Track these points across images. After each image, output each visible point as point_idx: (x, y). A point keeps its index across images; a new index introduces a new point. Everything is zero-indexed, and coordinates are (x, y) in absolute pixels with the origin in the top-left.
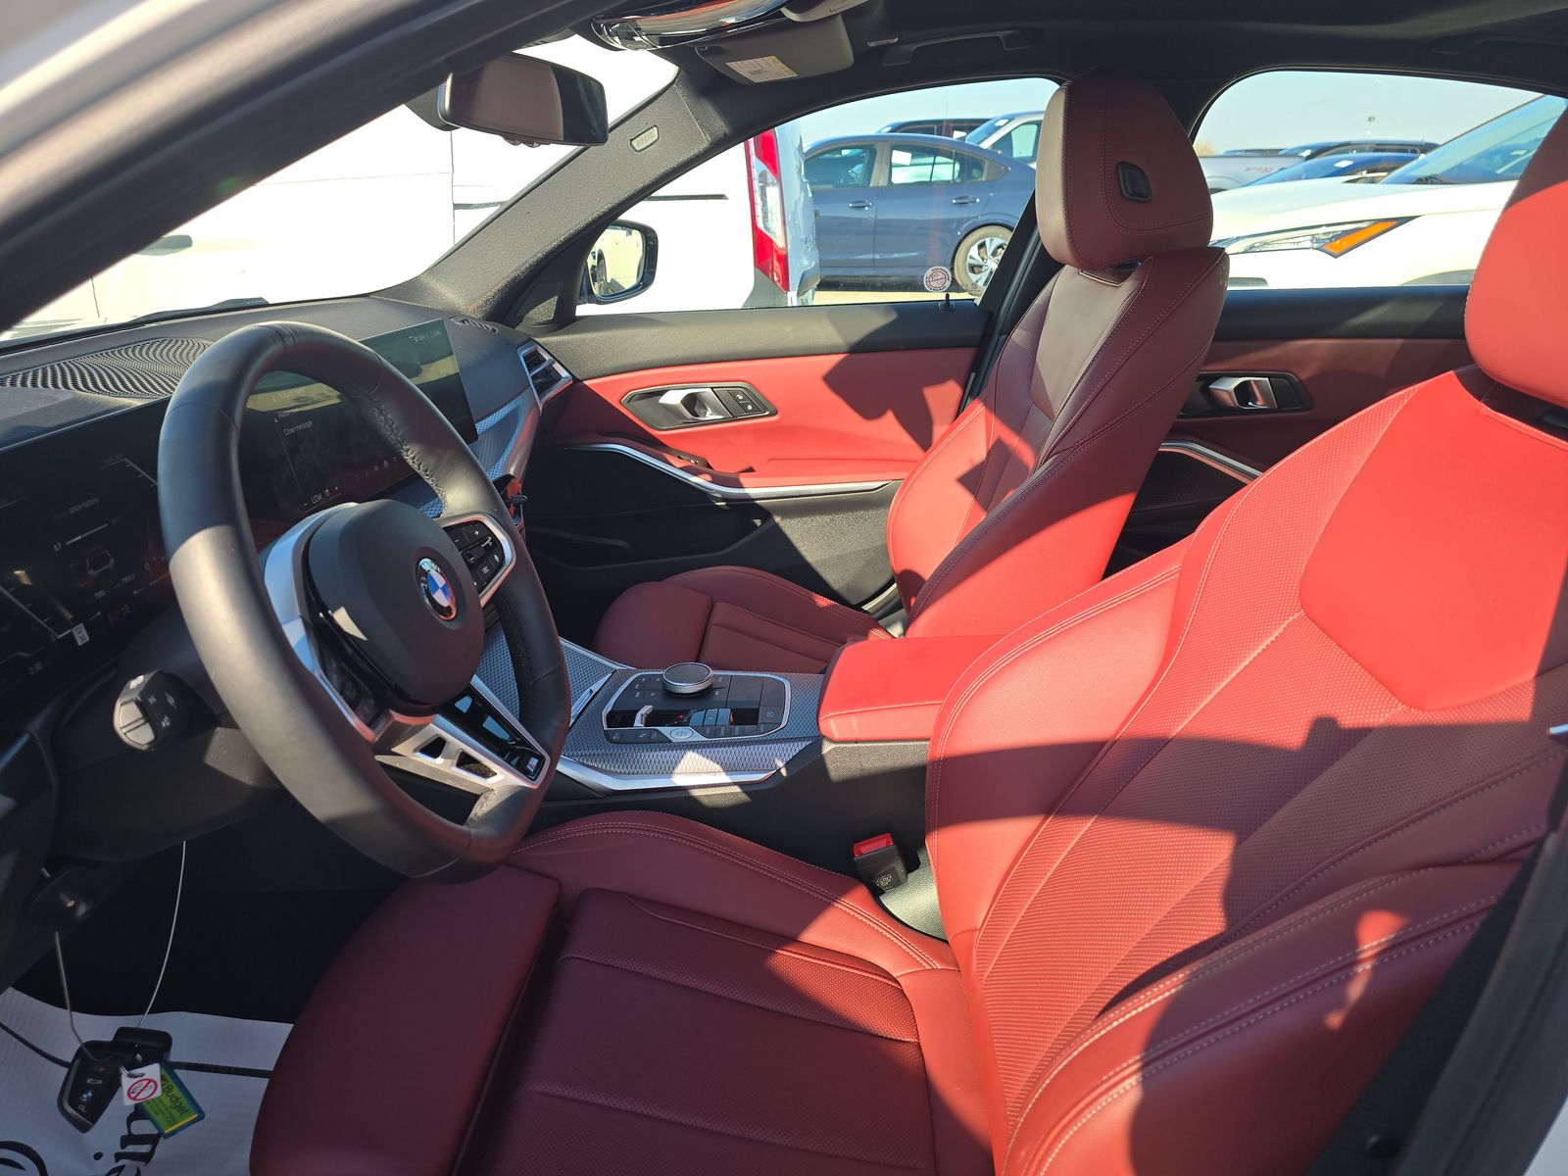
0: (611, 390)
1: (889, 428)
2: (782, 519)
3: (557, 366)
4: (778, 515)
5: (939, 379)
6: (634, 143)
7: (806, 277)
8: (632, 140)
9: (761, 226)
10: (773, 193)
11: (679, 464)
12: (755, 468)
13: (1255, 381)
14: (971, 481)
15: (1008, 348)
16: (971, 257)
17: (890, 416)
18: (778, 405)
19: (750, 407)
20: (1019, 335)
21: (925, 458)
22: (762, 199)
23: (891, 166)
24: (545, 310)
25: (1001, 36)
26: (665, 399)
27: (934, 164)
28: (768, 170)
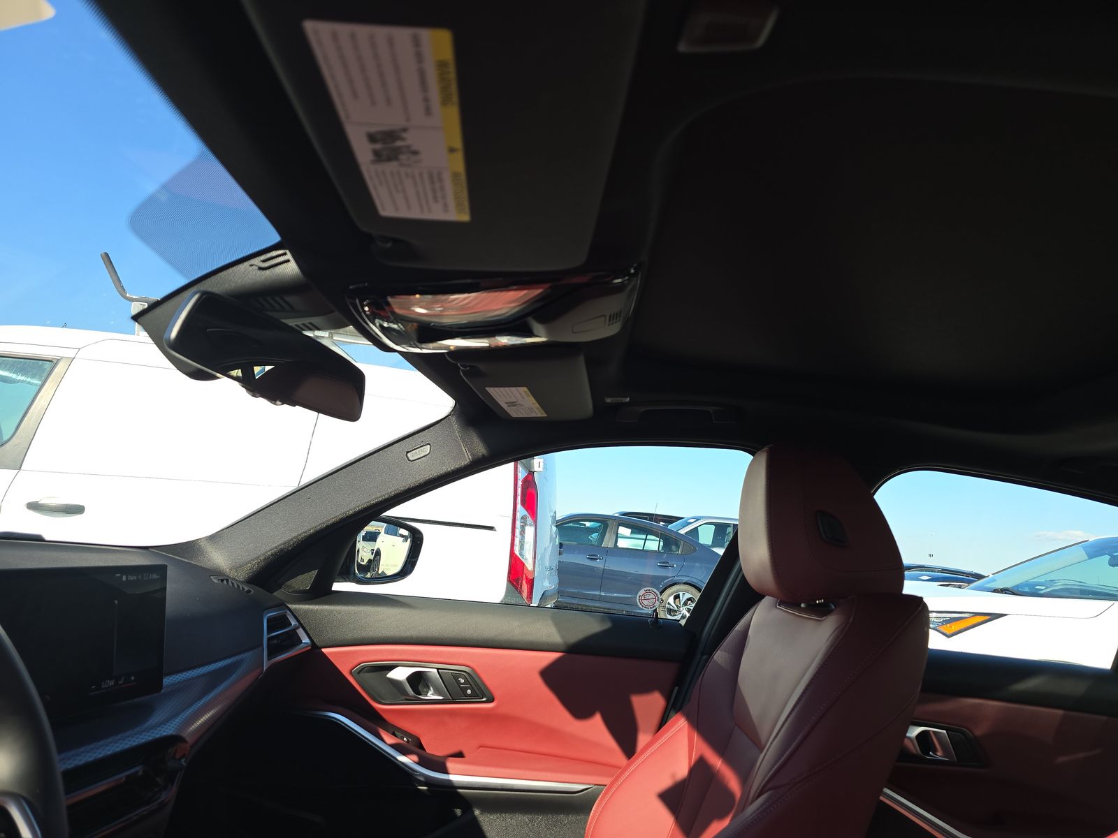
0: (344, 659)
1: (595, 729)
2: (481, 813)
3: (301, 632)
4: (478, 808)
5: (645, 689)
6: (409, 455)
7: (547, 594)
8: (408, 452)
9: (517, 552)
10: (530, 531)
11: (390, 739)
12: (465, 753)
13: (934, 732)
14: (672, 798)
15: (711, 665)
16: (669, 604)
17: (597, 720)
18: (496, 694)
19: (469, 692)
20: (720, 656)
21: (628, 766)
22: (521, 534)
23: (617, 537)
24: (305, 581)
25: (711, 411)
26: (392, 675)
27: (646, 539)
28: (528, 515)
